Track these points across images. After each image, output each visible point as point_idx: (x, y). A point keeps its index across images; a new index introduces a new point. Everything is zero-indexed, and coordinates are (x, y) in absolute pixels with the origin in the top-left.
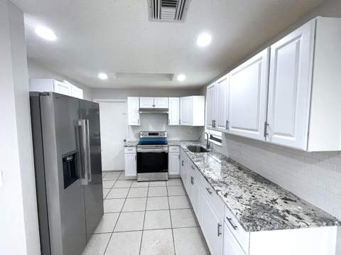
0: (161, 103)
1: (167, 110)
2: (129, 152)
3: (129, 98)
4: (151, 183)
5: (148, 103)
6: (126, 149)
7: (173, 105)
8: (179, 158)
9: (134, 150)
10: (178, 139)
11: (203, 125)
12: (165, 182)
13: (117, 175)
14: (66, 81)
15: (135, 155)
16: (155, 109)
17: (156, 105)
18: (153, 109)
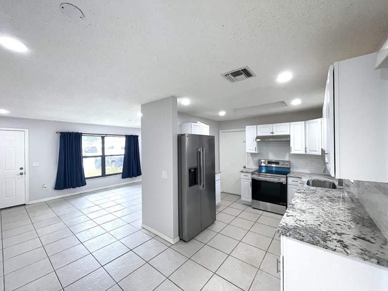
0: (280, 129)
1: (289, 136)
2: (244, 177)
3: (247, 127)
4: (265, 212)
6: (243, 174)
7: (295, 131)
9: (250, 177)
13: (235, 198)
14: (198, 122)
15: (251, 181)
16: (274, 136)
17: (275, 132)
18: (272, 136)
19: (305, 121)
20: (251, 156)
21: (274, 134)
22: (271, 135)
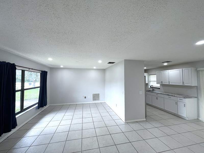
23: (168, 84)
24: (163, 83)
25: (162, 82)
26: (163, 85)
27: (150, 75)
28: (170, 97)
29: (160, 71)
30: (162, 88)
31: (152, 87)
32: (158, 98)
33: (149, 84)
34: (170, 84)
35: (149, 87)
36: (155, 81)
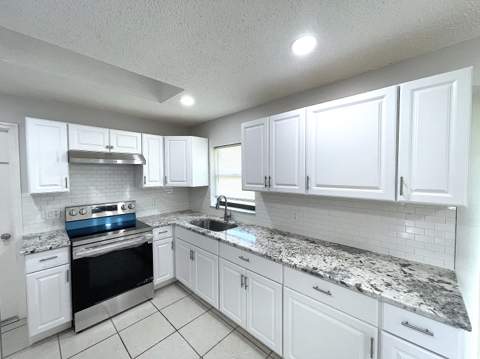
0: (126, 142)
5: (94, 139)
8: (173, 247)
9: (63, 257)
10: (156, 212)
11: (206, 184)
12: (149, 304)
15: (67, 267)
16: (110, 154)
17: (115, 146)
18: (106, 154)
19: (164, 134)
20: (36, 203)
21: (112, 151)
22: (108, 151)
23: (303, 191)
24: (275, 188)
25: (268, 181)
26: (269, 197)
27: (216, 148)
28: (328, 293)
29: (262, 120)
30: (262, 209)
31: (223, 200)
32: (250, 282)
33: (212, 188)
34: (310, 192)
35: (214, 203)
36: (234, 176)
